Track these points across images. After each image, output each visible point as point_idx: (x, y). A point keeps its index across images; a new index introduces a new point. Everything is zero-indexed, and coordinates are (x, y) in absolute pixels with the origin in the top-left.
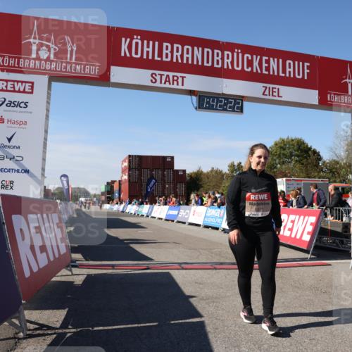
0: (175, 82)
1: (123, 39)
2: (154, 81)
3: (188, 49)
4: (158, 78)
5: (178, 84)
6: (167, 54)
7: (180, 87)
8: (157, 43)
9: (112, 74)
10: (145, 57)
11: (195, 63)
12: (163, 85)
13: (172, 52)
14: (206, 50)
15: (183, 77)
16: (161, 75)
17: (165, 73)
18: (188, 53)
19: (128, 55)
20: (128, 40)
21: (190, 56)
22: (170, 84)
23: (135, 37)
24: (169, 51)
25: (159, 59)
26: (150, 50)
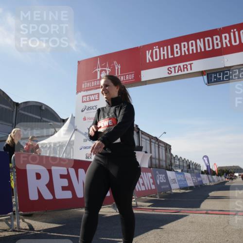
0: (185, 69)
1: (147, 52)
2: (170, 72)
3: (192, 43)
4: (173, 70)
5: (187, 70)
6: (177, 52)
7: (189, 71)
8: (169, 47)
9: (142, 76)
10: (162, 58)
11: (199, 51)
12: (177, 74)
13: (181, 49)
14: (206, 39)
15: (191, 64)
16: (175, 67)
17: (177, 65)
18: (192, 46)
19: (151, 61)
20: (150, 51)
21: (194, 47)
22: (182, 71)
23: (155, 47)
24: (178, 50)
25: (172, 56)
26: (165, 52)
